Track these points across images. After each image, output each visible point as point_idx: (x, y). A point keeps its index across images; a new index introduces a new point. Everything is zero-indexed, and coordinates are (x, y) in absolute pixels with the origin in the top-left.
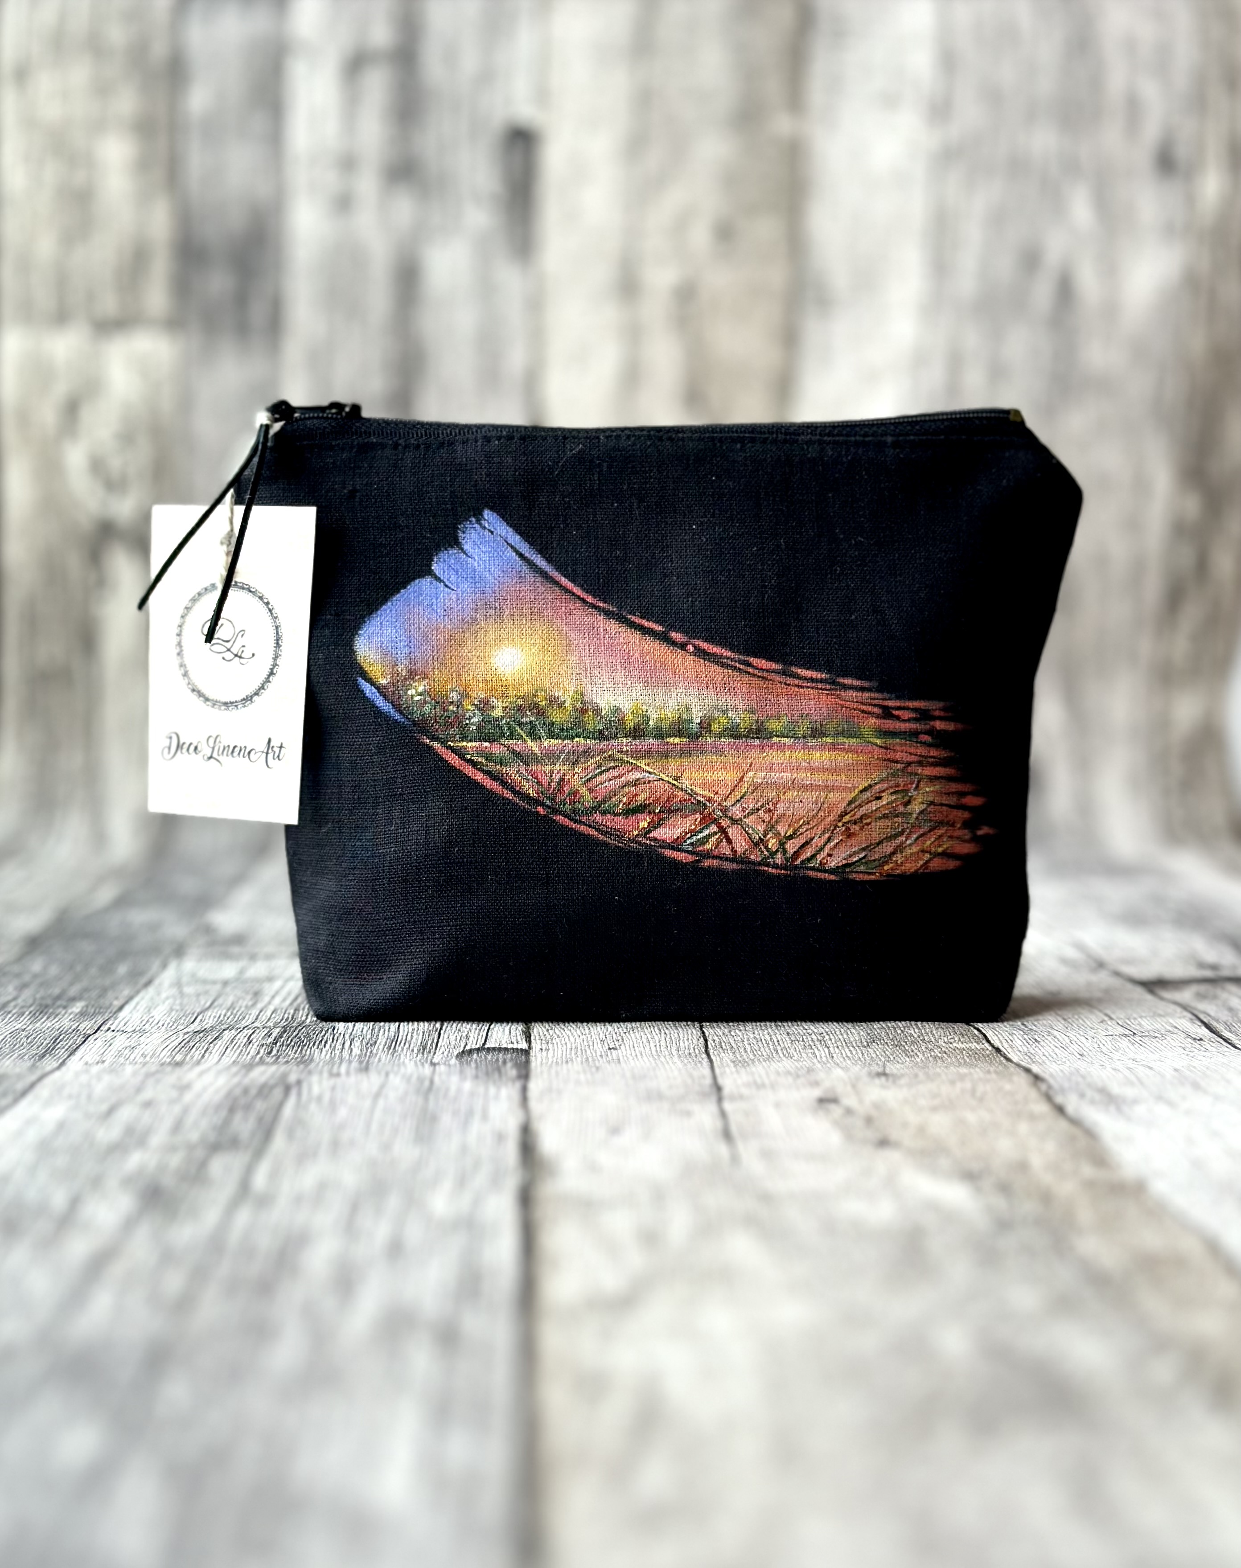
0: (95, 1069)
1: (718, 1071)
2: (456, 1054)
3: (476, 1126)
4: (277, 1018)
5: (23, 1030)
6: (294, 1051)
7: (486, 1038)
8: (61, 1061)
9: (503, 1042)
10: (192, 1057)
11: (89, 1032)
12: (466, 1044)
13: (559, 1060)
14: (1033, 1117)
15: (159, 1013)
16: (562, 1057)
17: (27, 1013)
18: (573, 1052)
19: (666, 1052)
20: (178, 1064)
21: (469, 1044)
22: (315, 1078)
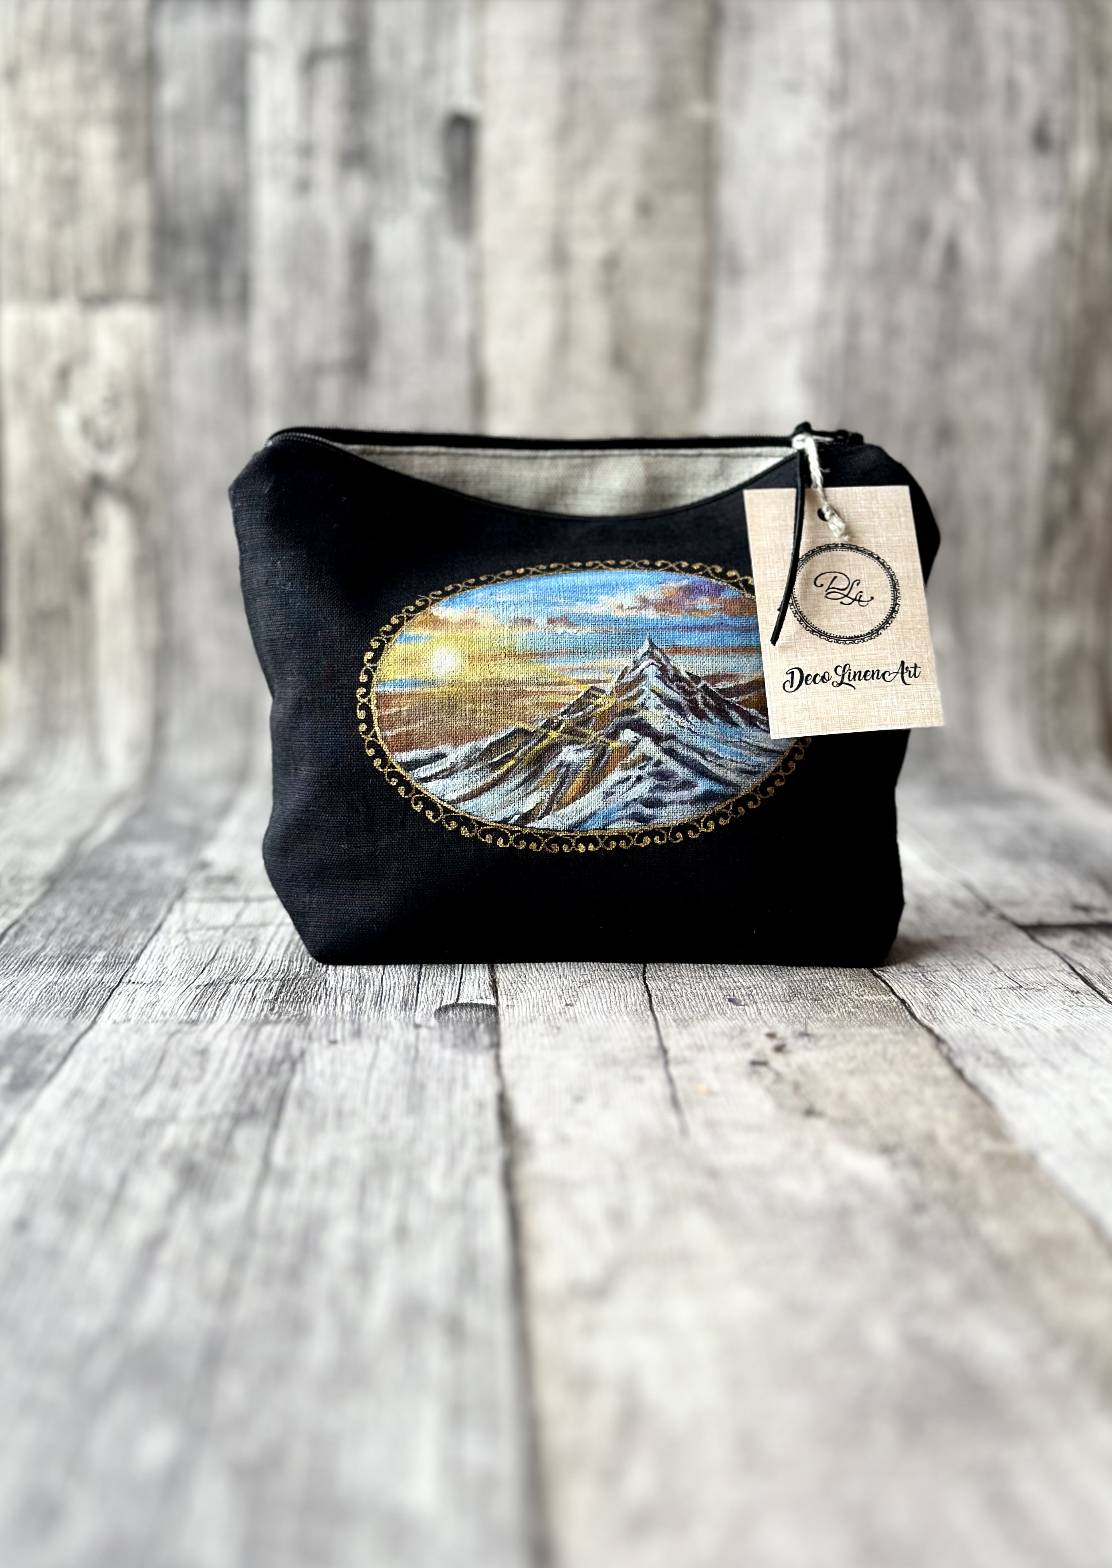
0: (123, 1028)
1: (663, 1032)
2: (434, 1010)
3: (459, 1096)
4: (275, 968)
5: (55, 984)
6: (293, 1008)
7: (459, 992)
8: (92, 1019)
9: (474, 997)
10: (206, 1015)
11: (112, 986)
12: (442, 1001)
13: (524, 1019)
14: (936, 1082)
15: (171, 963)
16: (526, 1016)
17: (56, 964)
18: (536, 1009)
19: (616, 1008)
20: (194, 1022)
21: (445, 1000)
22: (315, 1047)
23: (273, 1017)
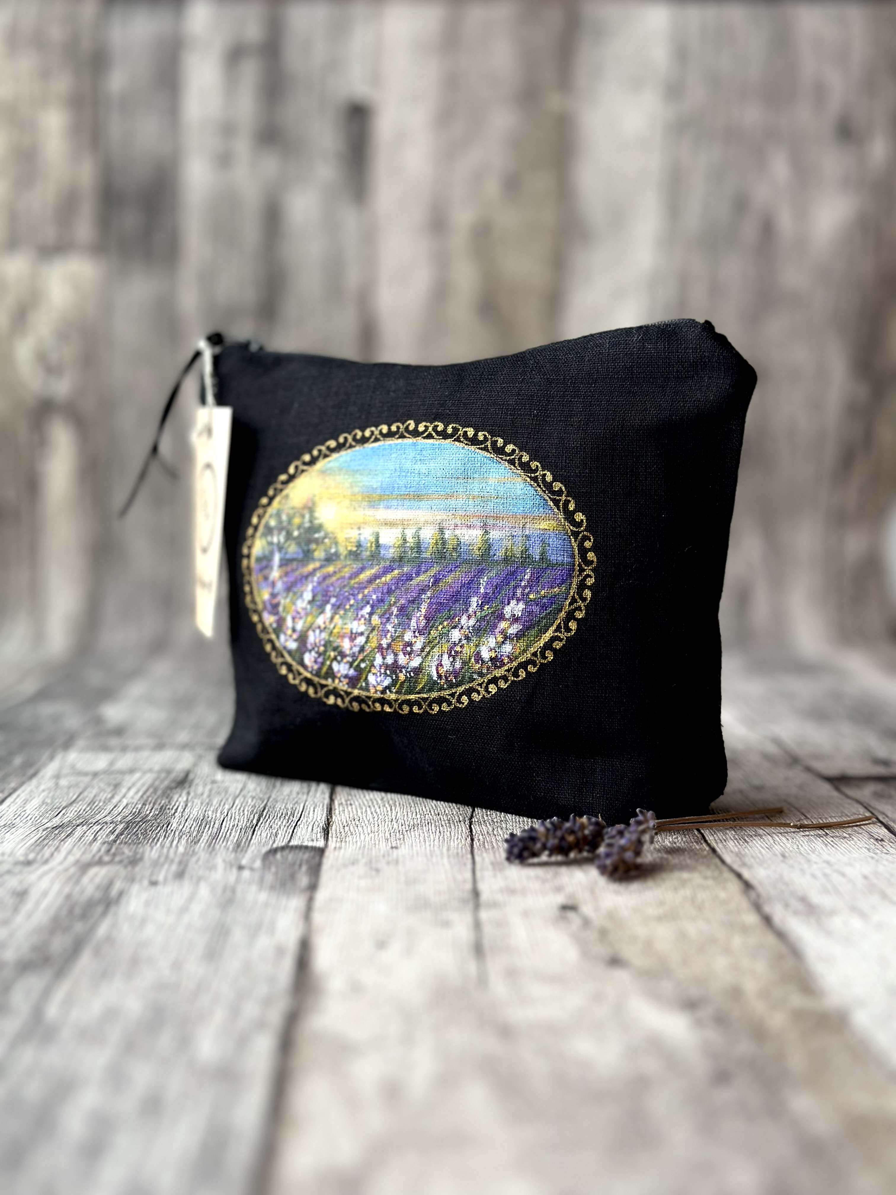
2: (263, 853)
3: (262, 941)
6: (129, 849)
7: (292, 835)
9: (305, 839)
10: (43, 856)
12: (274, 842)
13: (348, 861)
15: (33, 805)
16: (351, 858)
19: (438, 851)
20: (29, 863)
21: (276, 842)
22: (135, 888)
23: (107, 858)
